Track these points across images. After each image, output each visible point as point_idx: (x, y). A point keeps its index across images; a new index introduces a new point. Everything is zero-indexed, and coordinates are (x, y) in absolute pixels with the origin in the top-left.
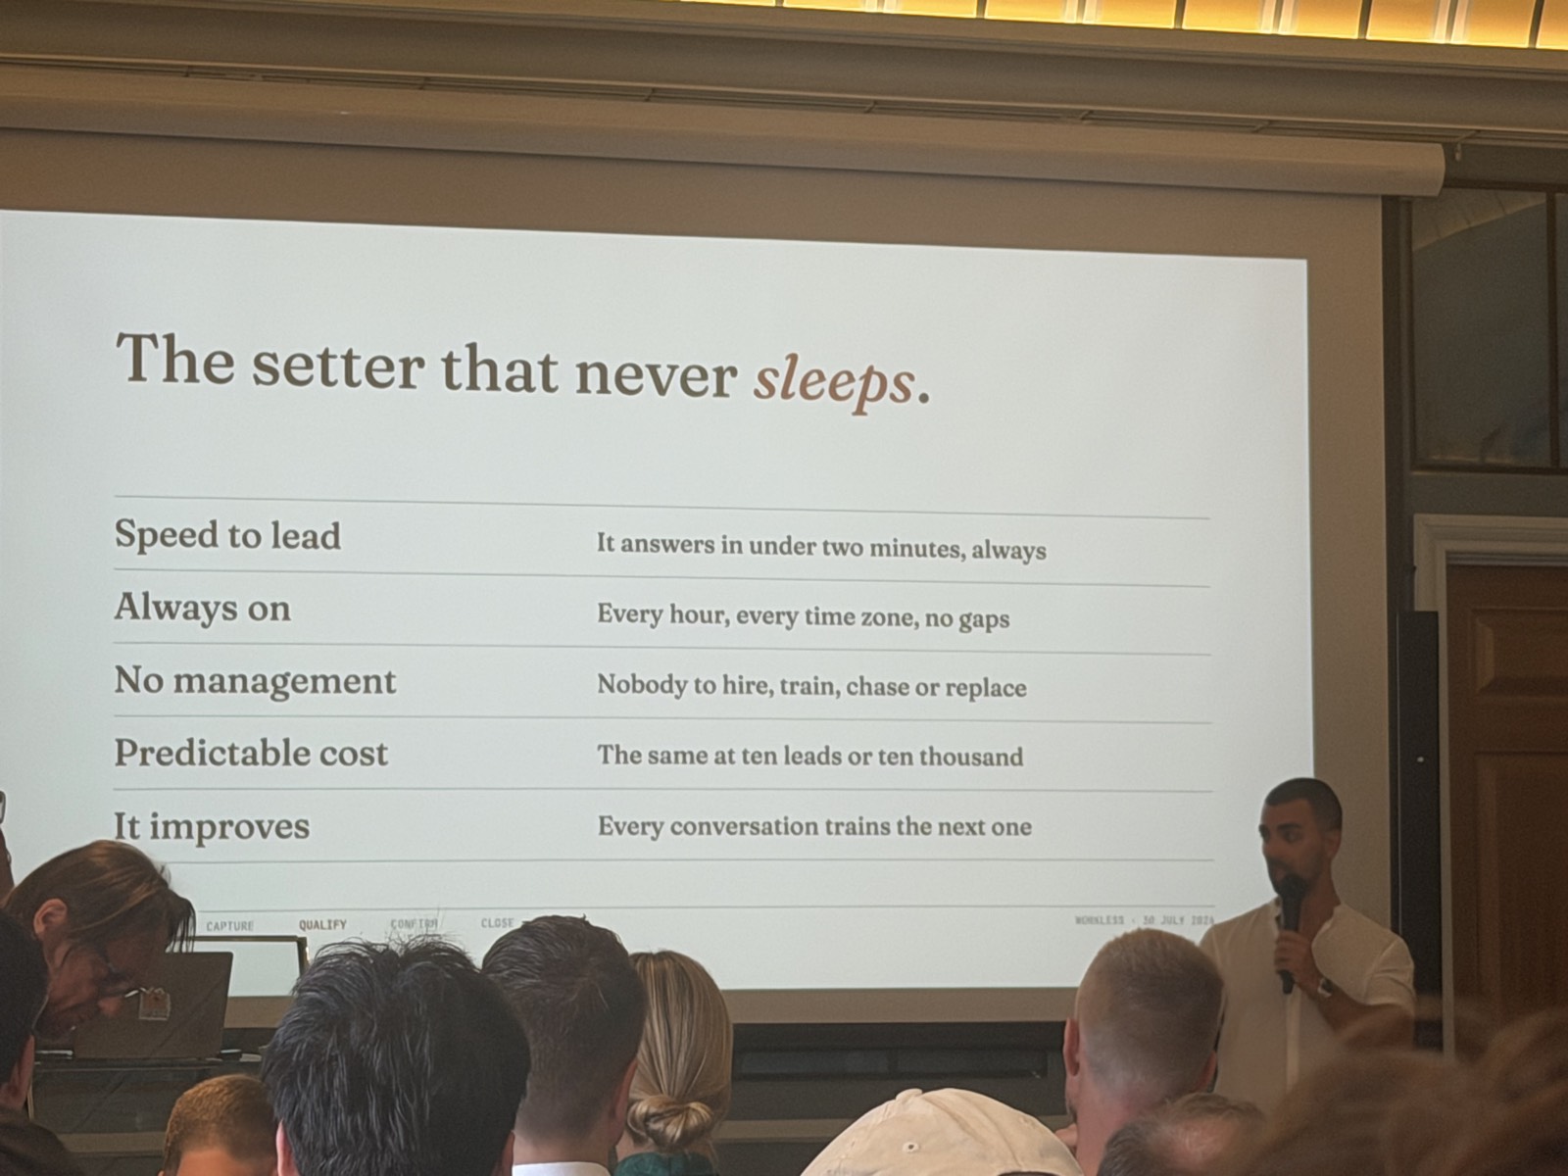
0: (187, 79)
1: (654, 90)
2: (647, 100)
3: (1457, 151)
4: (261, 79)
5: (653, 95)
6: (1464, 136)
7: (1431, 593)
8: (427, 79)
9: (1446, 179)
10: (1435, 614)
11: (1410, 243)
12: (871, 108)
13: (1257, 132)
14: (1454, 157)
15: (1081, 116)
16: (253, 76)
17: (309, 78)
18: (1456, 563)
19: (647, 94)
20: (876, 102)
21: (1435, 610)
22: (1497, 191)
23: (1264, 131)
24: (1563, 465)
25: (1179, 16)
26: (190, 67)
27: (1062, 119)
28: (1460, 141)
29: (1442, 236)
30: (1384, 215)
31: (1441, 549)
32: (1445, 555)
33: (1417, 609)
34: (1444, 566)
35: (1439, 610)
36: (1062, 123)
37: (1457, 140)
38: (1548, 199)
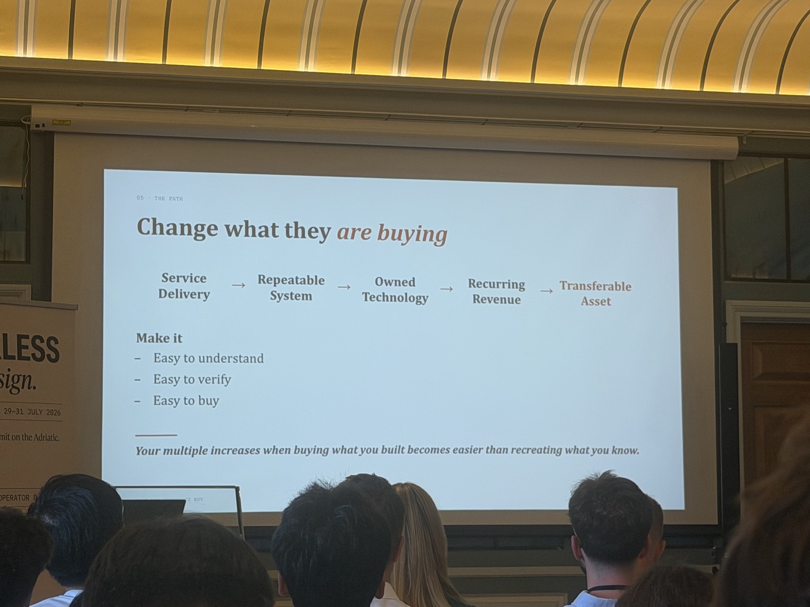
1: (389, 115)
2: (386, 120)
3: (744, 140)
4: (217, 110)
5: (388, 118)
6: (748, 133)
7: (734, 335)
8: (290, 111)
9: (739, 152)
11: (723, 181)
12: (484, 123)
13: (655, 132)
15: (577, 125)
16: (214, 110)
17: (239, 111)
18: (744, 322)
20: (487, 120)
21: (736, 342)
22: (761, 158)
23: (658, 132)
24: (792, 279)
25: (620, 81)
26: (188, 107)
27: (569, 127)
28: (745, 136)
29: (737, 177)
30: (711, 169)
31: (739, 315)
32: (740, 318)
33: (727, 342)
34: (740, 323)
35: (738, 342)
36: (568, 128)
37: (744, 135)
38: (785, 161)
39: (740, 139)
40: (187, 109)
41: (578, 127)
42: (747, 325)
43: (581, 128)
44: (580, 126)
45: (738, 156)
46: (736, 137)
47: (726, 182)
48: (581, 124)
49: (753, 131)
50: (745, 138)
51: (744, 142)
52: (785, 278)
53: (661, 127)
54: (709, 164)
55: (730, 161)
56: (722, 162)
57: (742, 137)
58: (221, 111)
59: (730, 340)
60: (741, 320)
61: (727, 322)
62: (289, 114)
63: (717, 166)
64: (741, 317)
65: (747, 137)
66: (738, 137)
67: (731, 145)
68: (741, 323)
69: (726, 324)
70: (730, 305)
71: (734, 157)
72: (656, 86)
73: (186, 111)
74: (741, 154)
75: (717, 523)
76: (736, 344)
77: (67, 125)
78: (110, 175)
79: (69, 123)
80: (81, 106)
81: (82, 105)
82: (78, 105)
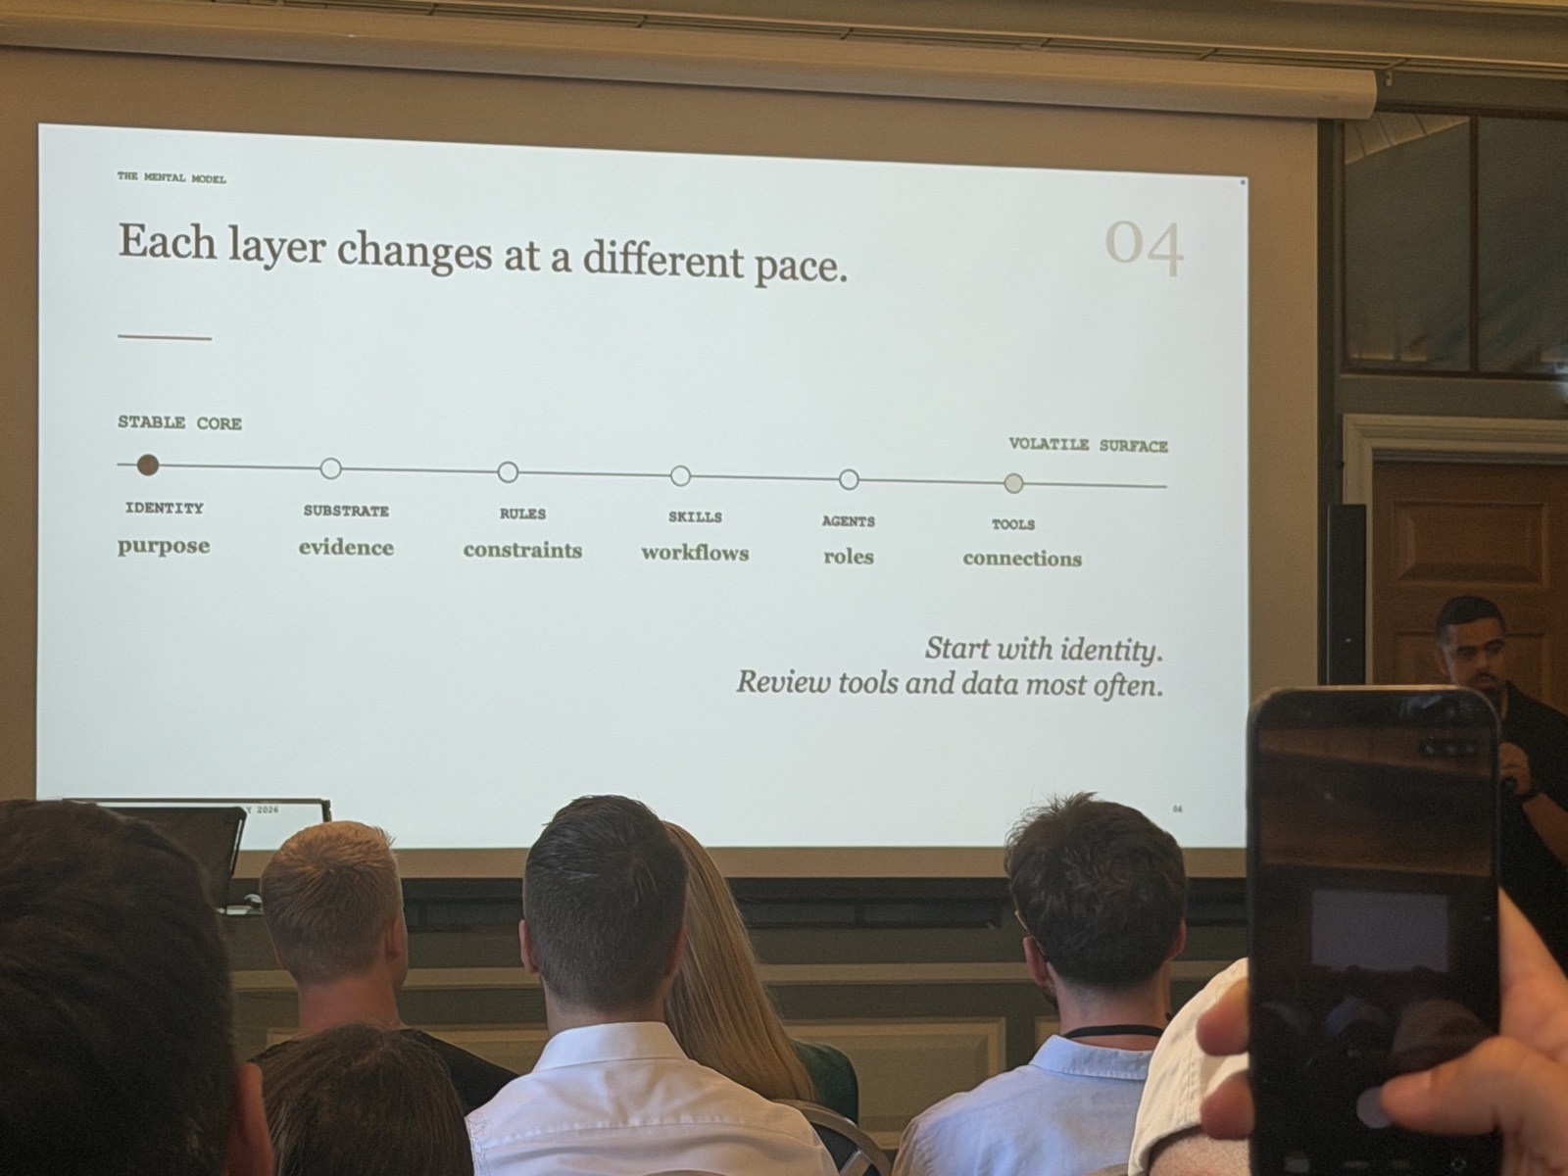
0: (213, 5)
1: (646, 17)
2: (639, 26)
3: (1388, 77)
4: (282, 3)
5: (644, 22)
6: (1395, 63)
7: (1358, 489)
8: (436, 5)
9: (1378, 103)
10: (1363, 507)
11: (1343, 159)
12: (848, 35)
13: (1201, 59)
14: (1385, 82)
15: (1040, 43)
17: (327, 4)
18: (1381, 458)
19: (639, 21)
20: (851, 29)
21: (1362, 503)
24: (1485, 367)
27: (1023, 46)
28: (1388, 70)
29: (1370, 152)
30: (1319, 137)
31: (1369, 446)
32: (1371, 452)
33: (1344, 502)
34: (1370, 460)
35: (1366, 503)
36: (1024, 49)
37: (1389, 67)
38: (1471, 122)
39: (1381, 76)
41: (1042, 46)
42: (1386, 465)
43: (1045, 49)
44: (1047, 43)
45: (1376, 109)
46: (1372, 72)
47: (1348, 162)
48: (1049, 39)
49: (1408, 59)
50: (1390, 74)
51: (1389, 82)
53: (1217, 49)
54: (1315, 128)
55: (1357, 121)
56: (1342, 124)
57: (1382, 71)
58: (289, 2)
59: (1350, 498)
60: (1374, 455)
61: (1344, 459)
62: (433, 10)
63: (1331, 131)
64: (1375, 451)
65: (1394, 73)
66: (1376, 71)
67: (1362, 87)
68: (1376, 463)
69: (1342, 464)
70: (1353, 423)
71: (1368, 113)
73: (214, 1)
74: (1382, 106)
78: (51, 136)
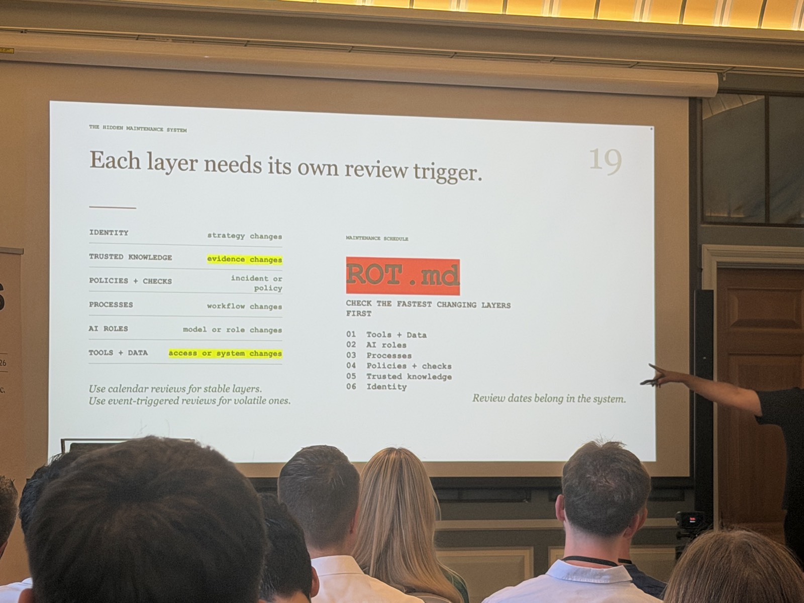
0: (137, 41)
1: (353, 47)
2: (350, 52)
3: (724, 76)
4: (171, 40)
5: (352, 49)
6: (728, 69)
7: (709, 281)
8: (248, 41)
9: (719, 89)
11: (701, 117)
12: (454, 55)
13: (630, 68)
14: (722, 79)
15: (550, 59)
16: (167, 39)
17: (193, 41)
20: (456, 53)
21: (711, 289)
22: (742, 96)
23: (635, 67)
24: (772, 222)
25: (596, 13)
26: (139, 35)
27: (541, 61)
28: (724, 73)
29: (714, 114)
30: (690, 107)
31: (715, 260)
32: (716, 263)
33: (703, 289)
34: (715, 268)
35: (713, 289)
36: (541, 63)
37: (724, 71)
38: (765, 99)
39: (720, 76)
40: (138, 38)
41: (551, 61)
42: (724, 270)
43: (553, 62)
44: (553, 60)
45: (718, 93)
46: (716, 74)
47: (703, 119)
48: (555, 58)
49: (734, 67)
50: (725, 74)
51: (724, 79)
52: (762, 220)
53: (638, 63)
54: (687, 102)
55: (708, 99)
56: (701, 100)
57: (721, 73)
58: (175, 40)
59: (705, 287)
60: (718, 265)
61: (703, 268)
62: (247, 44)
63: (695, 103)
64: (718, 262)
65: (727, 74)
66: (718, 73)
67: (711, 81)
68: (718, 269)
69: (702, 269)
70: (706, 249)
71: (714, 95)
72: (633, 18)
73: (137, 39)
74: (721, 91)
75: (688, 475)
76: (712, 291)
77: (11, 53)
78: (57, 108)
79: (11, 51)
80: (26, 33)
81: (26, 31)
82: (22, 32)
